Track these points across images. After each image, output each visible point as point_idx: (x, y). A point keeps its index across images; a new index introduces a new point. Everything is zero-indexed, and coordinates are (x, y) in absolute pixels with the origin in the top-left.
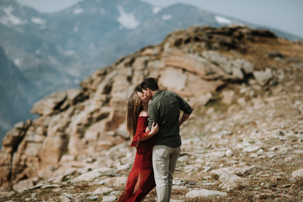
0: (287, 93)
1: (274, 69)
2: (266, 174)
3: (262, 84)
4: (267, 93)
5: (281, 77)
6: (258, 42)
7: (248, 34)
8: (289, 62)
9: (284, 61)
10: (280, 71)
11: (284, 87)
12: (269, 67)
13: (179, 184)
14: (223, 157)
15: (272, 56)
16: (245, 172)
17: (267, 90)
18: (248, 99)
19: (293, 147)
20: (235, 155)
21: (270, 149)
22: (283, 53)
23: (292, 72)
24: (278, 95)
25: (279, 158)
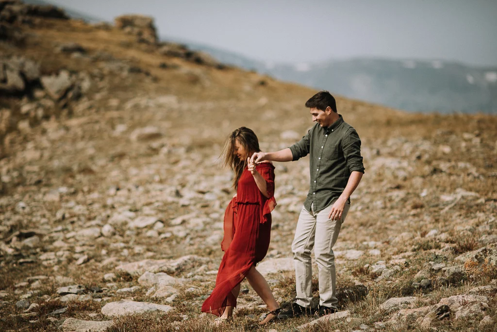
0: (97, 112)
1: (72, 72)
2: (212, 270)
3: (56, 96)
4: (65, 112)
5: (86, 85)
6: (40, 26)
7: (21, 12)
8: (96, 60)
9: (87, 59)
10: (82, 75)
11: (91, 102)
12: (65, 68)
13: (75, 292)
14: (99, 237)
15: (67, 51)
16: (176, 267)
17: (65, 106)
18: (35, 122)
19: (211, 218)
20: (117, 233)
21: (173, 222)
22: (85, 45)
23: (102, 77)
24: (83, 115)
25: (195, 236)
